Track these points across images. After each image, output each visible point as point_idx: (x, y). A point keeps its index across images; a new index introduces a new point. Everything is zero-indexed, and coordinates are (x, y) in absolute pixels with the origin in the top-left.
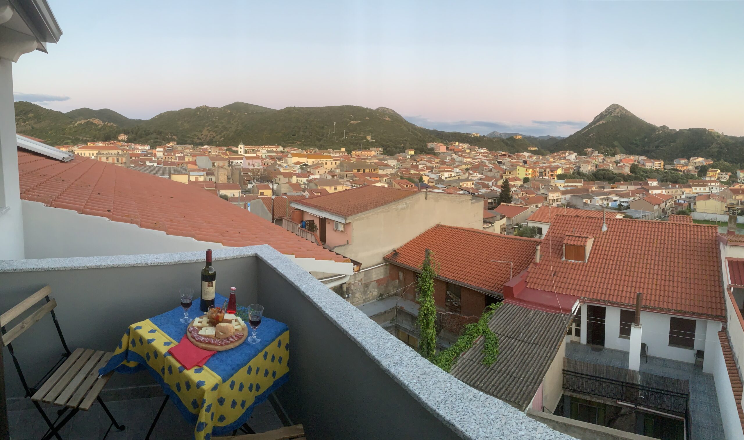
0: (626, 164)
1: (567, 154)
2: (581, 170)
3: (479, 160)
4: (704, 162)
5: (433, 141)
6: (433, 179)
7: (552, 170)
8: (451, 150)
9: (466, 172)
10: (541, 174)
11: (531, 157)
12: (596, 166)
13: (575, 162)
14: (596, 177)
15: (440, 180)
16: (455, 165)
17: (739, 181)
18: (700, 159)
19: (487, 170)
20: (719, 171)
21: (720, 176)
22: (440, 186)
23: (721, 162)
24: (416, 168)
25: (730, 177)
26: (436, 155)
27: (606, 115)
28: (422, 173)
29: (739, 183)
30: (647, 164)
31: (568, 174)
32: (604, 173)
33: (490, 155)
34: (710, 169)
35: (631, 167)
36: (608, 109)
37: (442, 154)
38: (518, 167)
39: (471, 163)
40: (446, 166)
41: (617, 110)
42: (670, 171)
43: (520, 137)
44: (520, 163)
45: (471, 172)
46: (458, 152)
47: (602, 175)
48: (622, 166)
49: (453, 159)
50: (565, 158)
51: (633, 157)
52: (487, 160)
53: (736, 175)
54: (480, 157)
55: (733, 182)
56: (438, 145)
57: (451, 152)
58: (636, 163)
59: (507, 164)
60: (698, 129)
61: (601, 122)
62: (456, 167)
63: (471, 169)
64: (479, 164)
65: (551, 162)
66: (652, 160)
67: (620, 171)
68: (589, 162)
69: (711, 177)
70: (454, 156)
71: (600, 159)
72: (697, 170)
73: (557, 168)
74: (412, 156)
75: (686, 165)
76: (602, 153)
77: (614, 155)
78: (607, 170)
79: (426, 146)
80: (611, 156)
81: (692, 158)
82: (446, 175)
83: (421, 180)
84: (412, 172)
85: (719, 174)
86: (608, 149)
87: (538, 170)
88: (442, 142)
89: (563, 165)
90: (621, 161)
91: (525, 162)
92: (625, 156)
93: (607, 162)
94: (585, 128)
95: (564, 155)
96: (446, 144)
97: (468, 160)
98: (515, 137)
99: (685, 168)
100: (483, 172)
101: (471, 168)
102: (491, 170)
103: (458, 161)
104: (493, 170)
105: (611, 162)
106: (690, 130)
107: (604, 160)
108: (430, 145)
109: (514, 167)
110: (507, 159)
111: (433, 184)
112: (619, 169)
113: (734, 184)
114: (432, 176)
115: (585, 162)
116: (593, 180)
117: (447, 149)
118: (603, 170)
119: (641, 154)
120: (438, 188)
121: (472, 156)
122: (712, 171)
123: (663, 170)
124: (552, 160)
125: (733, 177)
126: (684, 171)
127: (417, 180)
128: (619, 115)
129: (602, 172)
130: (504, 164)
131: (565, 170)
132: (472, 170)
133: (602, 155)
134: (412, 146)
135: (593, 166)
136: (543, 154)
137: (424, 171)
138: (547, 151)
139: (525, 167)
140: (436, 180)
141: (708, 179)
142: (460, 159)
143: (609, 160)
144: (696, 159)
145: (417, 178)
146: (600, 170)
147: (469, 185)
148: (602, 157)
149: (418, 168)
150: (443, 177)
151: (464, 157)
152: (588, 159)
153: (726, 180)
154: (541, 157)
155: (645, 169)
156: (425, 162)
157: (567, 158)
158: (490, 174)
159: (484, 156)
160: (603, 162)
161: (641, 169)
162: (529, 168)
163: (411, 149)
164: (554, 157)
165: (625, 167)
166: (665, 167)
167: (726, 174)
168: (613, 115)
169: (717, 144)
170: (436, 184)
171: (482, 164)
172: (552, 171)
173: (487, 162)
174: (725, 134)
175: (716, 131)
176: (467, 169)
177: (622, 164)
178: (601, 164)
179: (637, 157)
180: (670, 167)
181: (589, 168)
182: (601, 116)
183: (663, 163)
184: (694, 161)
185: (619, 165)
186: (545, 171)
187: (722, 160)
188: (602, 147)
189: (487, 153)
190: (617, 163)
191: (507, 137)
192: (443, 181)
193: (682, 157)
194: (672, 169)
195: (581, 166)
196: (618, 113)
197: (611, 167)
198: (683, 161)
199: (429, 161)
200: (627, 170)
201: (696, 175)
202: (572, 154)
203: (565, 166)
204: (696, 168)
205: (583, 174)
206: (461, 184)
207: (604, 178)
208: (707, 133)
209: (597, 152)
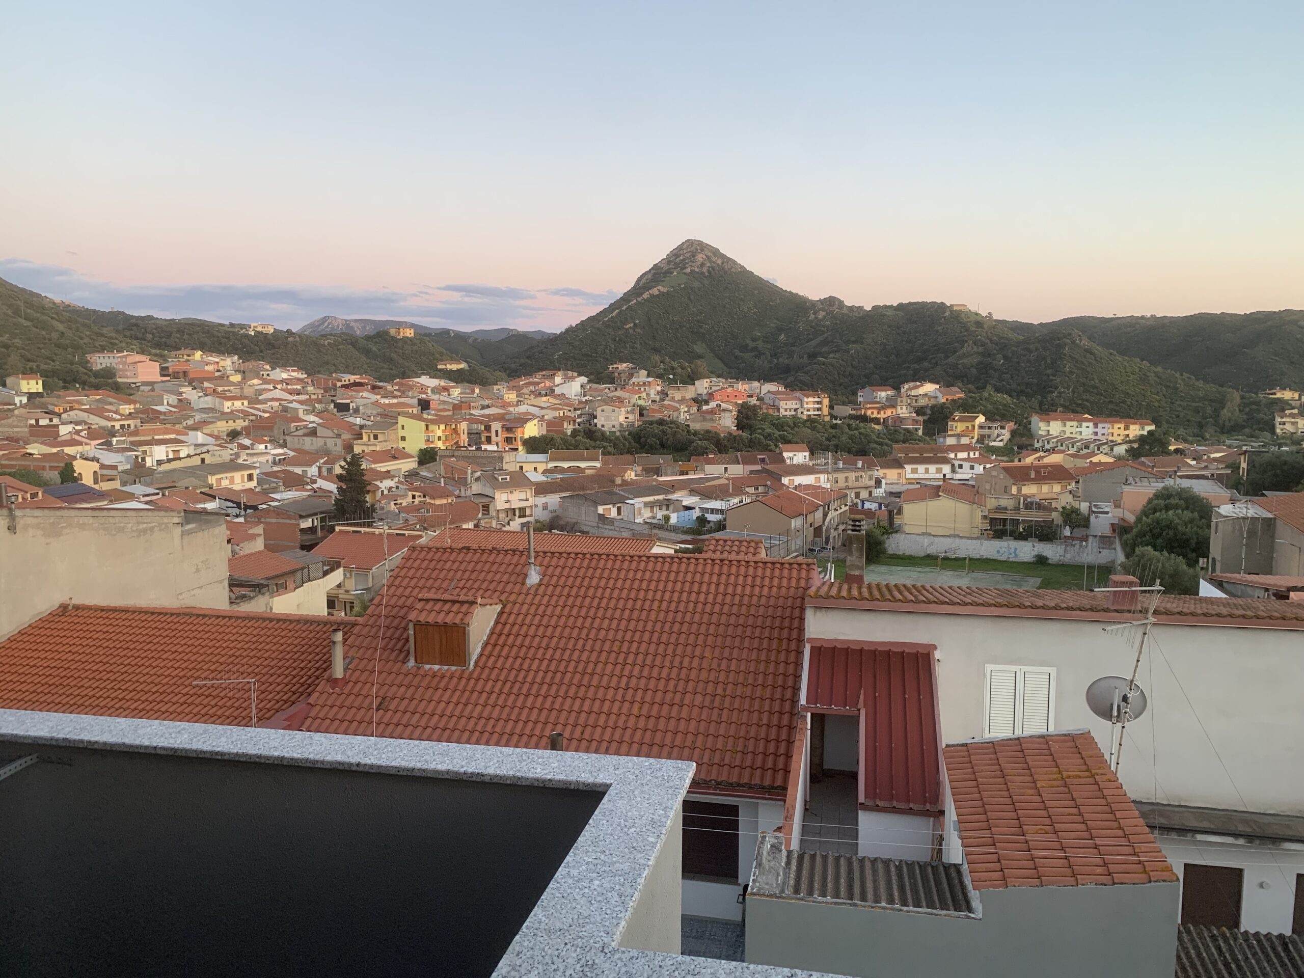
0: (724, 405)
1: (558, 380)
2: (599, 422)
3: (277, 404)
4: (939, 395)
5: (110, 347)
6: (114, 467)
7: (509, 425)
8: (175, 376)
9: (231, 442)
10: (475, 438)
11: (446, 389)
12: (642, 411)
13: (580, 402)
14: (638, 442)
15: (139, 472)
16: (190, 422)
17: (1037, 445)
18: (929, 388)
19: (300, 433)
20: (981, 419)
21: (986, 432)
22: (138, 489)
23: (986, 394)
24: (49, 435)
25: (1013, 433)
26: (124, 391)
27: (668, 272)
28: (69, 450)
29: (1037, 450)
30: (783, 405)
31: (555, 436)
32: (664, 432)
33: (310, 388)
34: (957, 415)
35: (739, 411)
36: (676, 254)
37: (147, 388)
38: (401, 420)
39: (246, 414)
40: (158, 425)
41: (700, 257)
42: (847, 421)
43: (410, 333)
44: (412, 406)
45: (247, 442)
46: (201, 381)
47: (655, 436)
48: (712, 412)
49: (183, 404)
50: (551, 392)
51: (746, 387)
52: (301, 402)
53: (1029, 430)
54: (278, 394)
55: (1020, 447)
56: (130, 360)
57: (176, 381)
58: (754, 401)
59: (369, 412)
60: (924, 304)
61: (655, 291)
62: (195, 428)
63: (247, 432)
64: (275, 415)
65: (509, 404)
66: (798, 394)
67: (708, 426)
68: (621, 400)
69: (959, 436)
70: (188, 392)
71: (653, 393)
72: (921, 418)
73: (523, 420)
74: (31, 396)
75: (892, 403)
76: (660, 376)
77: (691, 379)
78: (672, 422)
79: (85, 363)
80: (684, 382)
81: (906, 386)
82: (160, 452)
83: (68, 474)
84: (35, 449)
85: (981, 427)
86: (675, 365)
87: (464, 426)
88: (142, 352)
89: (543, 412)
90: (711, 396)
91: (425, 405)
92: (721, 383)
93: (673, 399)
94: (612, 307)
95: (548, 383)
96: (155, 358)
97: (238, 404)
98: (393, 332)
99: (889, 412)
100: (288, 438)
101: (246, 428)
102: (313, 433)
103: (203, 410)
104: (320, 431)
105: (682, 401)
106: (901, 307)
107: (664, 394)
108: (100, 361)
109: (388, 419)
110: (365, 398)
111: (116, 485)
112: (705, 420)
113: (1024, 452)
114: (109, 458)
115: (609, 401)
116: (630, 452)
117: (164, 371)
118: (661, 422)
119: (766, 378)
120: (131, 497)
121: (248, 391)
122: (961, 420)
123: (827, 419)
124: (511, 397)
125: (1022, 435)
126: (886, 420)
127: (54, 476)
128: (705, 270)
129: (656, 429)
130: (356, 411)
131: (549, 423)
132: (248, 435)
133: (659, 381)
134: (34, 365)
135: (632, 412)
136: (484, 383)
137: (80, 444)
138: (498, 373)
139: (422, 419)
140: (125, 472)
141: (950, 441)
142: (208, 402)
143: (678, 396)
144: (917, 387)
145: (51, 468)
146: (651, 423)
147: (238, 482)
148: (656, 387)
149: (57, 434)
150: (149, 462)
151: (224, 397)
152: (619, 393)
153: (1001, 444)
154: (477, 391)
155: (779, 418)
156: (83, 416)
157: (558, 391)
158: (309, 444)
159: (291, 392)
160: (662, 400)
161: (766, 417)
162: (437, 422)
163: (28, 373)
164: (518, 389)
165: (723, 414)
166: (834, 412)
167: (1003, 428)
168: (688, 270)
169: (975, 343)
170: (124, 484)
171: (285, 414)
172: (508, 429)
173: (301, 408)
174: (996, 317)
175: (973, 308)
176: (234, 435)
177: (713, 405)
178: (655, 407)
179: (756, 384)
180: (848, 410)
181: (622, 419)
182: (656, 274)
183: (826, 402)
184: (914, 393)
185: (705, 408)
186: (488, 428)
187: (989, 387)
188: (657, 358)
189: (300, 380)
190: (699, 401)
191: (370, 330)
192: (151, 472)
193: (883, 383)
194: (851, 417)
195: (598, 413)
196: (702, 265)
197: (683, 415)
198: (882, 395)
199: (98, 412)
200: (728, 422)
201: (920, 433)
202: (573, 378)
203: (550, 415)
204: (919, 411)
205: (603, 433)
206: (212, 480)
207: (662, 445)
208: (947, 314)
209: (644, 373)
